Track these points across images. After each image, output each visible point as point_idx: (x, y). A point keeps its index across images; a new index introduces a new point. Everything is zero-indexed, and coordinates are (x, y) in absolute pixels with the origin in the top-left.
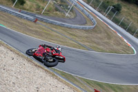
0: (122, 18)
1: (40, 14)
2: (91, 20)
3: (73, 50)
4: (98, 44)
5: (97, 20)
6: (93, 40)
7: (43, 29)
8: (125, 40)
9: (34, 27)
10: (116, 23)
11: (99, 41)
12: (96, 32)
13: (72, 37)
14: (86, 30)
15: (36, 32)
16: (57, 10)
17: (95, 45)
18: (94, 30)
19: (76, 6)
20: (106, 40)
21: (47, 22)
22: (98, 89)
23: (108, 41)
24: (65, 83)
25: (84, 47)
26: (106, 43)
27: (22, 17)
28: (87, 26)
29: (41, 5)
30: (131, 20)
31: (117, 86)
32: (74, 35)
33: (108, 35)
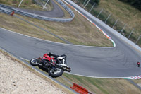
0: (101, 10)
1: (17, 7)
2: (69, 12)
3: (51, 43)
4: (77, 36)
5: (75, 12)
7: (20, 22)
8: (104, 33)
9: (11, 20)
10: (94, 15)
11: (78, 34)
12: (74, 24)
13: (49, 30)
14: (65, 23)
15: (13, 25)
16: (34, 2)
17: (73, 38)
18: (72, 23)
20: (84, 33)
21: (24, 15)
22: (78, 83)
23: (86, 33)
24: (43, 78)
25: (62, 40)
26: (85, 36)
28: (65, 19)
30: (110, 12)
31: (97, 80)
32: (52, 28)
33: (87, 27)
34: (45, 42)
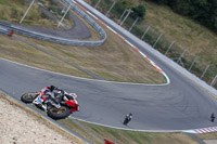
1: (17, 23)
2: (98, 31)
3: (70, 79)
4: (109, 68)
5: (108, 32)
6: (102, 62)
7: (23, 47)
8: (152, 62)
9: (9, 43)
10: (137, 35)
11: (112, 64)
12: (106, 50)
13: (67, 58)
14: (91, 48)
15: (12, 51)
16: (44, 16)
17: (104, 70)
18: (103, 47)
19: (73, 9)
20: (122, 63)
21: (28, 35)
22: (111, 139)
23: (125, 64)
24: (59, 131)
25: (87, 73)
26: (123, 67)
28: (92, 42)
29: (19, 9)
30: (161, 31)
31: (141, 134)
33: (126, 54)
34: (61, 77)
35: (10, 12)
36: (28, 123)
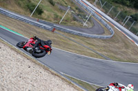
1: (58, 23)
2: (109, 30)
3: (91, 59)
4: (116, 53)
5: (115, 30)
6: (111, 49)
7: (61, 38)
9: (52, 36)
10: (134, 33)
11: (117, 50)
12: (113, 41)
13: (89, 46)
14: (104, 40)
16: (75, 19)
17: (112, 54)
19: (94, 15)
20: (124, 50)
21: (64, 31)
25: (102, 56)
26: (124, 52)
27: (39, 26)
28: (105, 36)
29: (59, 14)
32: (92, 45)
33: (126, 44)
34: (84, 58)
35: (53, 16)
36: (63, 86)
